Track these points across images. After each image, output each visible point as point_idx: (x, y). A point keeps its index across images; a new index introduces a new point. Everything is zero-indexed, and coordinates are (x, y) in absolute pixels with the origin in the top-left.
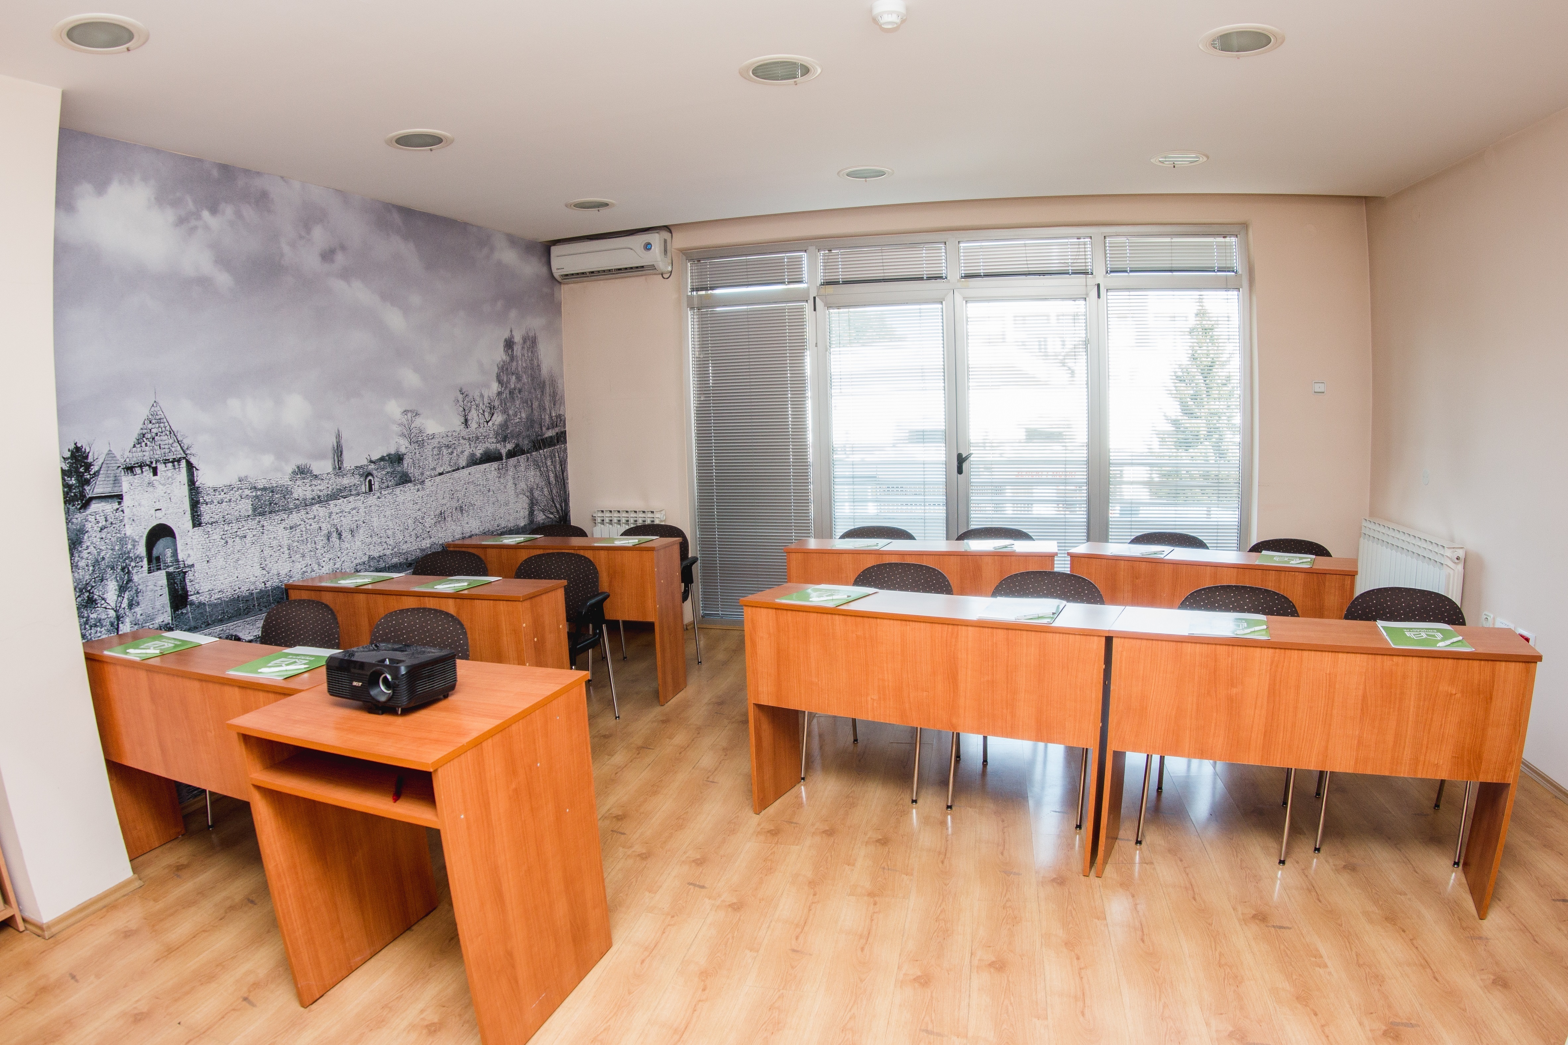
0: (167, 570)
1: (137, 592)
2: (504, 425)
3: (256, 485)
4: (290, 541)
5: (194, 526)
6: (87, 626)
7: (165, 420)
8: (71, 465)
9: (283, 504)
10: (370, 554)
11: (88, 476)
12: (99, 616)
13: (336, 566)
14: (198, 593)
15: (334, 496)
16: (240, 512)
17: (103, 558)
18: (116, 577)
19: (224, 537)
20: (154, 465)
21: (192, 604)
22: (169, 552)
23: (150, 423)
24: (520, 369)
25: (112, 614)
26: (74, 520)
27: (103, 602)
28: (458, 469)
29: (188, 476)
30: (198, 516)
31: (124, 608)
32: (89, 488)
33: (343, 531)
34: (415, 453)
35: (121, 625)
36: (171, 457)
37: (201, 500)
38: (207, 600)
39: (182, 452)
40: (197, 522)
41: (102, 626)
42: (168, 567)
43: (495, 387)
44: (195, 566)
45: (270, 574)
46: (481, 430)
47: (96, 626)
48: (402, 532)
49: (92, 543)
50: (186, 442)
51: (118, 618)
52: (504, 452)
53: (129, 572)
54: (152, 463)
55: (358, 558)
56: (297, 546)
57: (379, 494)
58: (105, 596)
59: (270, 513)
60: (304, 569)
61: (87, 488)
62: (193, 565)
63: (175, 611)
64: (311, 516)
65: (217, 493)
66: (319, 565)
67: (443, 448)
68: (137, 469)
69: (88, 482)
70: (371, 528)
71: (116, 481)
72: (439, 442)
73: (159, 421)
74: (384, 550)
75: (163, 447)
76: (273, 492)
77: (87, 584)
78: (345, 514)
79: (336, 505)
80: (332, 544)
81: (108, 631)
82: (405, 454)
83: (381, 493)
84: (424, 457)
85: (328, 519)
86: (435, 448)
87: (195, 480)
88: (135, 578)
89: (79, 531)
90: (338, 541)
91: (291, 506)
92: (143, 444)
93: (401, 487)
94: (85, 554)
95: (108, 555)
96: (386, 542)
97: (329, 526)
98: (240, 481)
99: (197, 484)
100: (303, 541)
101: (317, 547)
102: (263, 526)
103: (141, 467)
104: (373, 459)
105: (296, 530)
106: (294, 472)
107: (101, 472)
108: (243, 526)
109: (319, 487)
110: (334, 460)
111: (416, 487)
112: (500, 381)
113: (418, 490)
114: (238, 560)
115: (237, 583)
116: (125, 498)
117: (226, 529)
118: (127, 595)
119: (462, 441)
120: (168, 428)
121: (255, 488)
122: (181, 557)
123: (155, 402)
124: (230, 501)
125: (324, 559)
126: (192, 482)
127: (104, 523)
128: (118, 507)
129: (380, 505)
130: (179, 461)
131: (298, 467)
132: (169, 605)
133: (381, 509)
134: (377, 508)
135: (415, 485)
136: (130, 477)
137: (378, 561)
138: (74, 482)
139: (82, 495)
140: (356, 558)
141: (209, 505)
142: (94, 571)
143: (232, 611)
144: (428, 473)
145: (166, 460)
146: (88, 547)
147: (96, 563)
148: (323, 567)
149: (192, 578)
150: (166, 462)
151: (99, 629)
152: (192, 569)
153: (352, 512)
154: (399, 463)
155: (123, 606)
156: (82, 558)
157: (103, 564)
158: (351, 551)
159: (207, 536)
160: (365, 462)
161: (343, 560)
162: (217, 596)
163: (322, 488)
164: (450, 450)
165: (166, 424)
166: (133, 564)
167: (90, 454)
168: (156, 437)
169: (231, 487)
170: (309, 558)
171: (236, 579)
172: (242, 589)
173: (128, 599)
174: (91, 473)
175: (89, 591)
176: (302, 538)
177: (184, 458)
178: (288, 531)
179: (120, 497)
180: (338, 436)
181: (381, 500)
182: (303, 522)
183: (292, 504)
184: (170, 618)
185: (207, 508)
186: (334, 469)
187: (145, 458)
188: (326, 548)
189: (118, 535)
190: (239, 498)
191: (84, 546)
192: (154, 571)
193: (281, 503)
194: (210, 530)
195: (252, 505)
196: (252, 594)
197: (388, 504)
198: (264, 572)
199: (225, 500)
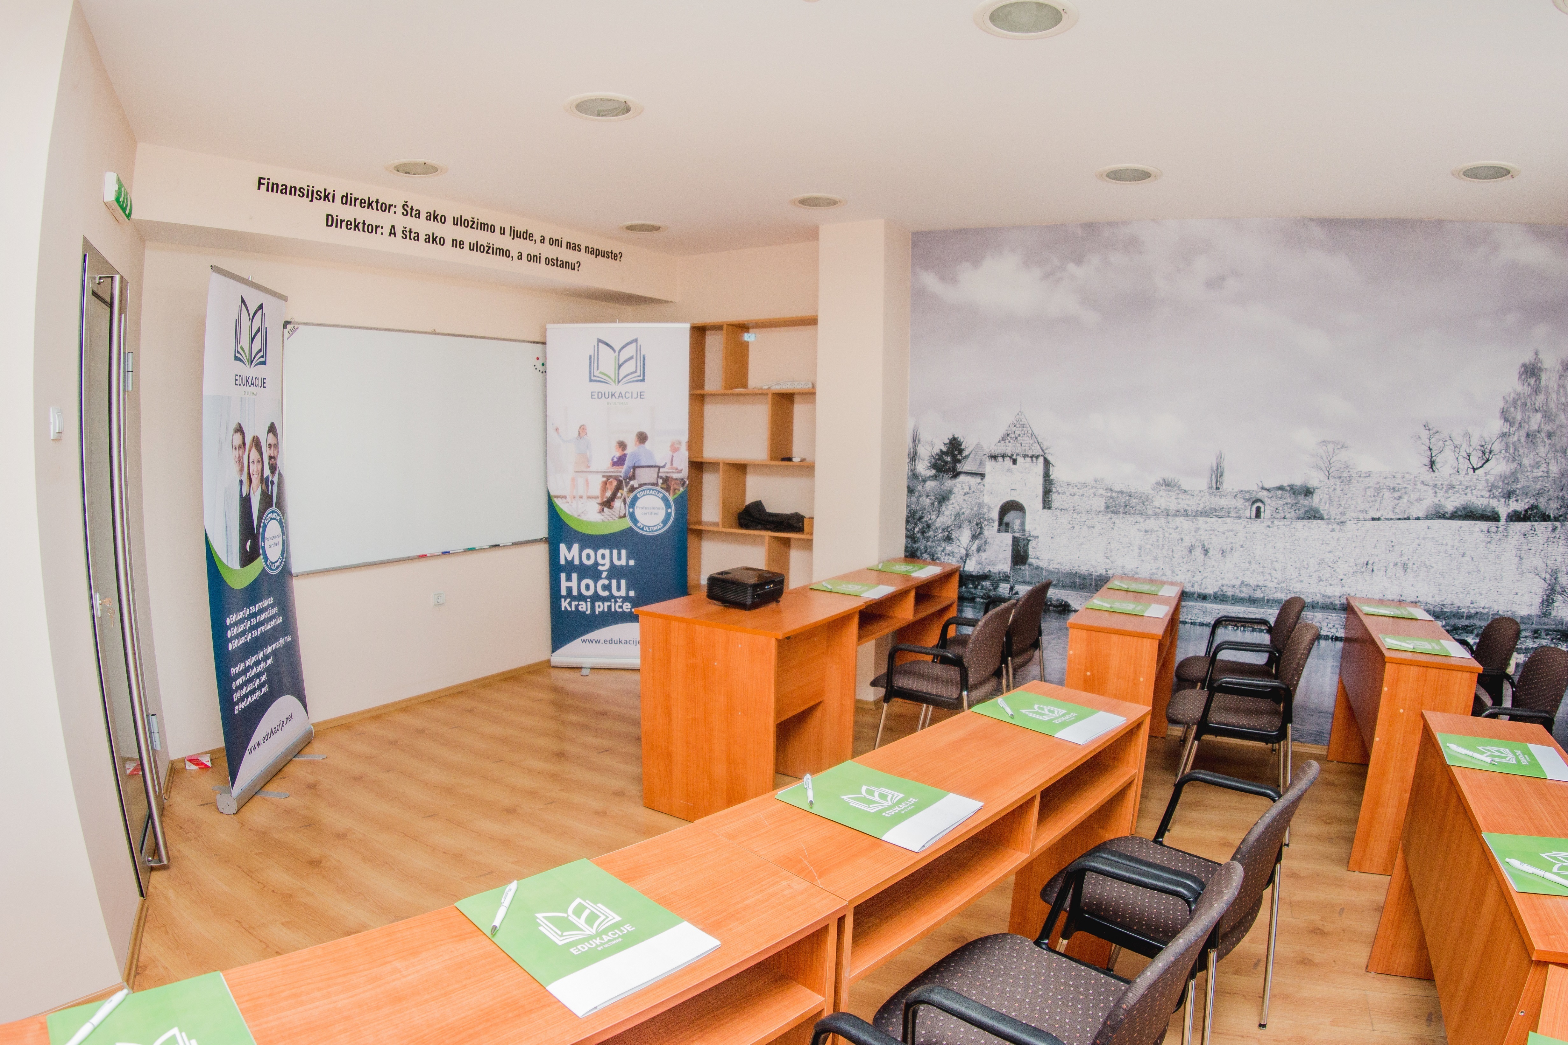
0: (1014, 534)
1: (985, 543)
2: (1513, 477)
3: (1113, 488)
4: (1143, 542)
5: (1044, 507)
6: (943, 553)
7: (1028, 426)
8: (949, 448)
9: (1140, 509)
10: (1245, 580)
11: (960, 458)
12: (953, 550)
13: (1195, 579)
14: (1038, 558)
15: (1206, 513)
16: (1091, 506)
17: (963, 513)
18: (971, 528)
19: (1071, 522)
20: (1014, 457)
21: (1030, 565)
22: (1017, 522)
23: (1015, 426)
24: (1552, 405)
25: (963, 552)
26: (946, 484)
27: (958, 541)
28: (1408, 518)
29: (1044, 469)
30: (1049, 501)
31: (973, 551)
32: (960, 465)
33: (1211, 549)
34: (1335, 489)
35: (968, 561)
36: (1030, 453)
37: (1054, 490)
38: (1045, 566)
39: (1041, 451)
40: (1047, 504)
41: (954, 557)
42: (1015, 532)
43: (1497, 425)
44: (1040, 538)
45: (1113, 564)
46: (1460, 477)
47: (949, 555)
48: (1297, 570)
49: (957, 501)
50: (1045, 445)
51: (967, 555)
52: (1503, 511)
53: (981, 528)
54: (1013, 455)
55: (1226, 579)
56: (1150, 548)
57: (1269, 523)
58: (960, 538)
59: (1125, 513)
60: (1154, 571)
61: (958, 465)
62: (1037, 537)
63: (1014, 566)
64: (1172, 525)
65: (1070, 487)
66: (1173, 572)
67: (1384, 490)
68: (999, 458)
69: (959, 461)
70: (1252, 554)
71: (981, 463)
72: (1378, 483)
73: (1023, 426)
74: (1265, 580)
75: (1024, 445)
76: (1130, 496)
77: (948, 527)
78: (1217, 533)
79: (1207, 523)
80: (1194, 557)
81: (958, 561)
82: (1318, 488)
83: (1272, 522)
84: (1349, 495)
85: (1194, 534)
86: (1369, 487)
87: (1051, 474)
88: (986, 533)
89: (948, 491)
90: (1203, 557)
91: (1150, 512)
92: (1007, 441)
93: (1306, 522)
94: (950, 507)
95: (967, 512)
96: (1270, 574)
97: (1193, 540)
98: (1096, 481)
99: (1052, 477)
100: (1158, 546)
101: (1175, 556)
102: (1114, 523)
103: (1003, 456)
104: (1267, 486)
105: (1151, 534)
106: (1158, 483)
107: (970, 456)
108: (1093, 518)
109: (1187, 502)
110: (1211, 480)
111: (1330, 526)
112: (1506, 417)
113: (1333, 530)
114: (1082, 544)
115: (1078, 562)
116: (987, 476)
117: (1074, 517)
118: (977, 542)
119: (1420, 486)
120: (1030, 432)
121: (1111, 490)
122: (1027, 528)
123: (1020, 412)
124: (1083, 495)
125: (1180, 568)
126: (1047, 476)
127: (968, 490)
128: (980, 481)
129: (1270, 535)
130: (1037, 457)
131: (1164, 480)
132: (1010, 559)
133: (1270, 539)
134: (1264, 537)
135: (1328, 524)
136: (993, 462)
137: (1254, 590)
138: (949, 460)
139: (954, 469)
140: (1222, 579)
141: (1060, 495)
142: (955, 519)
143: (1068, 582)
144: (1353, 515)
145: (1025, 455)
146: (953, 504)
147: (958, 515)
148: (1177, 575)
149: (1035, 546)
150: (1025, 456)
151: (951, 558)
152: (1036, 539)
153: (1227, 533)
154: (1306, 495)
155: (972, 549)
156: (948, 509)
157: (962, 517)
158: (1218, 569)
159: (1055, 518)
160: (1255, 488)
161: (1205, 575)
162: (1055, 566)
163: (1192, 504)
164: (1396, 495)
165: (1029, 429)
166: (986, 523)
167: (963, 444)
168: (1018, 438)
169: (1085, 485)
170: (1162, 563)
171: (1077, 559)
172: (1082, 568)
173: (978, 545)
174: (963, 456)
175: (949, 532)
176: (1158, 543)
177: (1042, 455)
178: (1142, 533)
179: (982, 476)
180: (1220, 458)
181: (1271, 529)
182: (1161, 529)
183: (1151, 511)
184: (1009, 569)
185: (1058, 497)
186: (1210, 488)
187: (1007, 451)
188: (1185, 559)
189: (978, 501)
190: (1093, 495)
191: (951, 502)
192: (1002, 532)
193: (1138, 507)
194: (1059, 514)
195: (1106, 503)
196: (1091, 575)
197: (1282, 536)
198: (1108, 561)
199: (1078, 494)
